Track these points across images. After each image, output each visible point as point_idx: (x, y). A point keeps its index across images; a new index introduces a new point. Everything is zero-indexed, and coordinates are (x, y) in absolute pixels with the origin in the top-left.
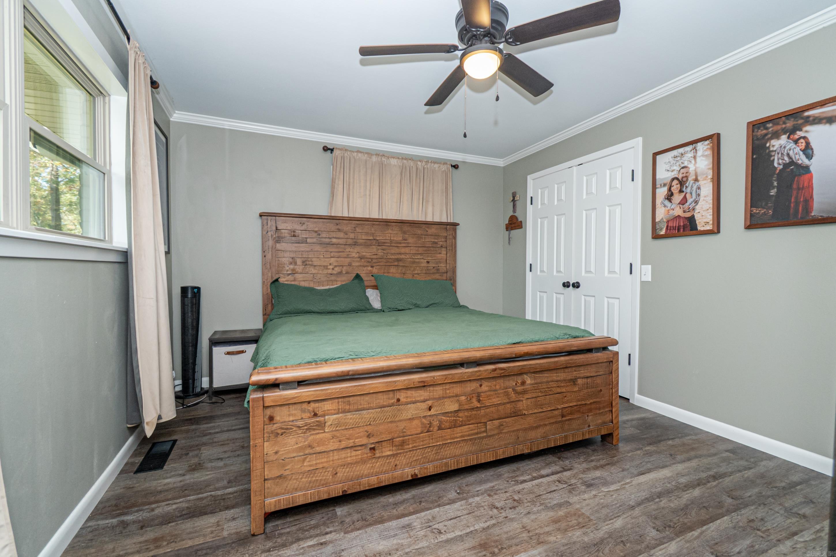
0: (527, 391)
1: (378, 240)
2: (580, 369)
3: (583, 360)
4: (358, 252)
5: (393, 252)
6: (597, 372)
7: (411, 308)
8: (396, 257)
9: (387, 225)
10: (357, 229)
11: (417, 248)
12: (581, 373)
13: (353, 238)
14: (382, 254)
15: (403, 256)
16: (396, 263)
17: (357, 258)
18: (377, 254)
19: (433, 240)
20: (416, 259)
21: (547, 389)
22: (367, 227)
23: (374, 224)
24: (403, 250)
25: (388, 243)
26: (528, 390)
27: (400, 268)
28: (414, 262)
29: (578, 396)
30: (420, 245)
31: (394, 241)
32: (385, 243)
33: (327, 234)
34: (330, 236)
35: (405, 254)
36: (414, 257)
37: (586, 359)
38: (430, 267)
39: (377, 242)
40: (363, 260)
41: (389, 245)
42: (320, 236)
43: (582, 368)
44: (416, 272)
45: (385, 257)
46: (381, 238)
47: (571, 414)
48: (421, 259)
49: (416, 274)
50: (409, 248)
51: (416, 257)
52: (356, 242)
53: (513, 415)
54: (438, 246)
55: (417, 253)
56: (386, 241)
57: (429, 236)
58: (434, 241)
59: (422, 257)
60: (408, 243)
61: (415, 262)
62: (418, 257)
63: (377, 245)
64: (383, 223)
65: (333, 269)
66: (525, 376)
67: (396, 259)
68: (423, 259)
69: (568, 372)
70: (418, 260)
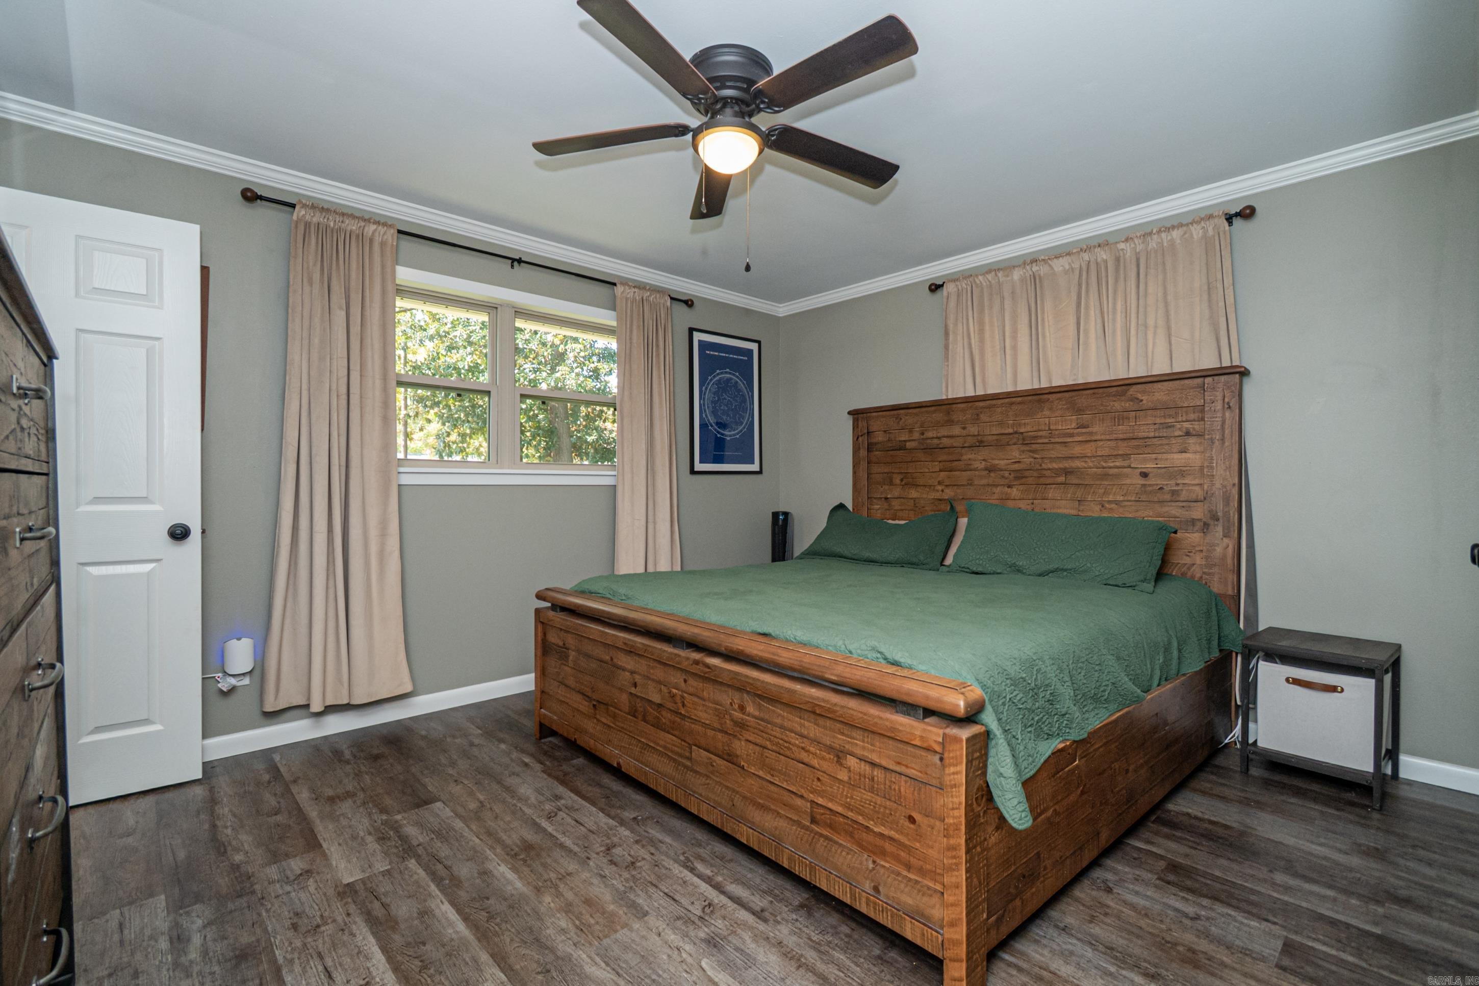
0: (747, 726)
1: (1022, 433)
2: (854, 734)
3: (852, 712)
4: (984, 460)
5: (1053, 454)
6: (899, 763)
7: (999, 571)
8: (1061, 466)
9: (1039, 401)
10: (982, 416)
11: (1112, 444)
12: (857, 745)
13: (976, 433)
14: (1032, 460)
15: (1077, 464)
16: (1062, 479)
17: (982, 470)
18: (1019, 462)
19: (1158, 421)
20: (1110, 468)
21: (781, 742)
22: (999, 410)
23: (1012, 404)
24: (1077, 450)
25: (1045, 437)
26: (748, 724)
27: (1072, 489)
28: (1105, 476)
29: (847, 797)
30: (1121, 436)
31: (1057, 433)
32: (1036, 437)
33: (935, 432)
34: (939, 435)
35: (1083, 457)
36: (1104, 464)
37: (861, 715)
38: (1150, 485)
39: (1021, 437)
40: (992, 474)
41: (1046, 441)
42: (924, 436)
43: (857, 734)
44: (1111, 498)
45: (1038, 467)
46: (1029, 428)
47: (831, 826)
48: (1125, 467)
49: (1110, 502)
50: (1092, 443)
51: (1112, 465)
52: (981, 442)
53: (726, 757)
54: (1177, 433)
55: (1116, 453)
56: (1040, 433)
57: (1150, 412)
58: (1163, 421)
59: (1126, 463)
60: (1091, 433)
61: (1107, 475)
62: (1118, 464)
63: (1021, 442)
64: (1030, 398)
65: (942, 491)
66: (745, 695)
67: (1061, 469)
68: (1129, 467)
69: (825, 728)
70: (1116, 470)
